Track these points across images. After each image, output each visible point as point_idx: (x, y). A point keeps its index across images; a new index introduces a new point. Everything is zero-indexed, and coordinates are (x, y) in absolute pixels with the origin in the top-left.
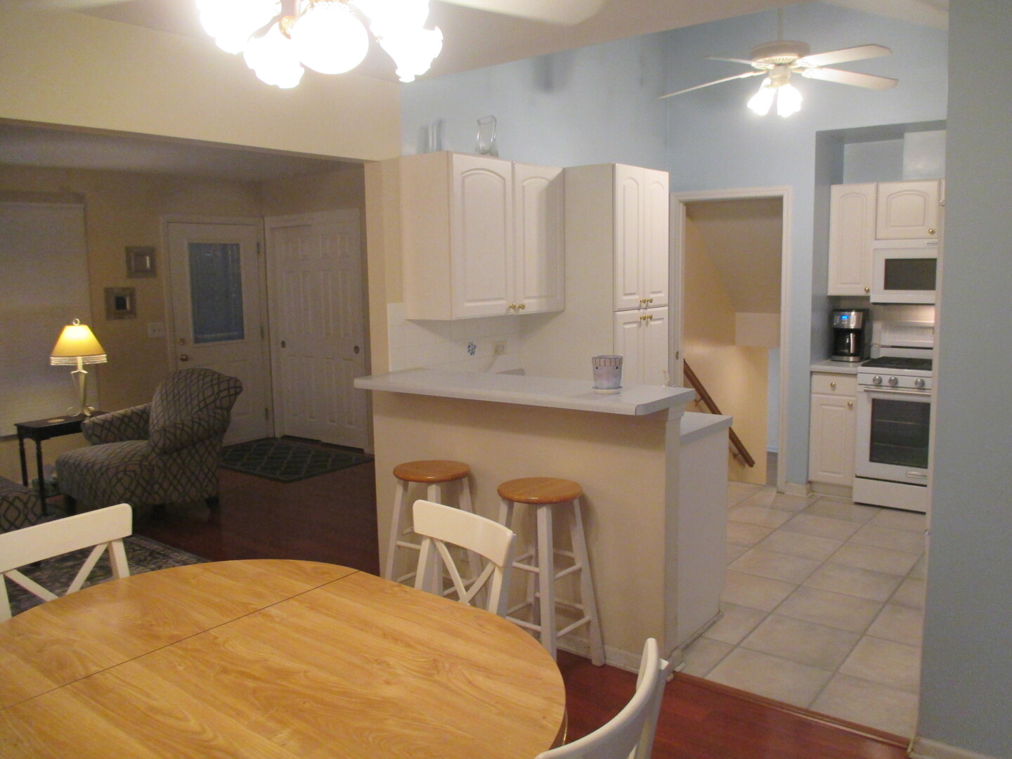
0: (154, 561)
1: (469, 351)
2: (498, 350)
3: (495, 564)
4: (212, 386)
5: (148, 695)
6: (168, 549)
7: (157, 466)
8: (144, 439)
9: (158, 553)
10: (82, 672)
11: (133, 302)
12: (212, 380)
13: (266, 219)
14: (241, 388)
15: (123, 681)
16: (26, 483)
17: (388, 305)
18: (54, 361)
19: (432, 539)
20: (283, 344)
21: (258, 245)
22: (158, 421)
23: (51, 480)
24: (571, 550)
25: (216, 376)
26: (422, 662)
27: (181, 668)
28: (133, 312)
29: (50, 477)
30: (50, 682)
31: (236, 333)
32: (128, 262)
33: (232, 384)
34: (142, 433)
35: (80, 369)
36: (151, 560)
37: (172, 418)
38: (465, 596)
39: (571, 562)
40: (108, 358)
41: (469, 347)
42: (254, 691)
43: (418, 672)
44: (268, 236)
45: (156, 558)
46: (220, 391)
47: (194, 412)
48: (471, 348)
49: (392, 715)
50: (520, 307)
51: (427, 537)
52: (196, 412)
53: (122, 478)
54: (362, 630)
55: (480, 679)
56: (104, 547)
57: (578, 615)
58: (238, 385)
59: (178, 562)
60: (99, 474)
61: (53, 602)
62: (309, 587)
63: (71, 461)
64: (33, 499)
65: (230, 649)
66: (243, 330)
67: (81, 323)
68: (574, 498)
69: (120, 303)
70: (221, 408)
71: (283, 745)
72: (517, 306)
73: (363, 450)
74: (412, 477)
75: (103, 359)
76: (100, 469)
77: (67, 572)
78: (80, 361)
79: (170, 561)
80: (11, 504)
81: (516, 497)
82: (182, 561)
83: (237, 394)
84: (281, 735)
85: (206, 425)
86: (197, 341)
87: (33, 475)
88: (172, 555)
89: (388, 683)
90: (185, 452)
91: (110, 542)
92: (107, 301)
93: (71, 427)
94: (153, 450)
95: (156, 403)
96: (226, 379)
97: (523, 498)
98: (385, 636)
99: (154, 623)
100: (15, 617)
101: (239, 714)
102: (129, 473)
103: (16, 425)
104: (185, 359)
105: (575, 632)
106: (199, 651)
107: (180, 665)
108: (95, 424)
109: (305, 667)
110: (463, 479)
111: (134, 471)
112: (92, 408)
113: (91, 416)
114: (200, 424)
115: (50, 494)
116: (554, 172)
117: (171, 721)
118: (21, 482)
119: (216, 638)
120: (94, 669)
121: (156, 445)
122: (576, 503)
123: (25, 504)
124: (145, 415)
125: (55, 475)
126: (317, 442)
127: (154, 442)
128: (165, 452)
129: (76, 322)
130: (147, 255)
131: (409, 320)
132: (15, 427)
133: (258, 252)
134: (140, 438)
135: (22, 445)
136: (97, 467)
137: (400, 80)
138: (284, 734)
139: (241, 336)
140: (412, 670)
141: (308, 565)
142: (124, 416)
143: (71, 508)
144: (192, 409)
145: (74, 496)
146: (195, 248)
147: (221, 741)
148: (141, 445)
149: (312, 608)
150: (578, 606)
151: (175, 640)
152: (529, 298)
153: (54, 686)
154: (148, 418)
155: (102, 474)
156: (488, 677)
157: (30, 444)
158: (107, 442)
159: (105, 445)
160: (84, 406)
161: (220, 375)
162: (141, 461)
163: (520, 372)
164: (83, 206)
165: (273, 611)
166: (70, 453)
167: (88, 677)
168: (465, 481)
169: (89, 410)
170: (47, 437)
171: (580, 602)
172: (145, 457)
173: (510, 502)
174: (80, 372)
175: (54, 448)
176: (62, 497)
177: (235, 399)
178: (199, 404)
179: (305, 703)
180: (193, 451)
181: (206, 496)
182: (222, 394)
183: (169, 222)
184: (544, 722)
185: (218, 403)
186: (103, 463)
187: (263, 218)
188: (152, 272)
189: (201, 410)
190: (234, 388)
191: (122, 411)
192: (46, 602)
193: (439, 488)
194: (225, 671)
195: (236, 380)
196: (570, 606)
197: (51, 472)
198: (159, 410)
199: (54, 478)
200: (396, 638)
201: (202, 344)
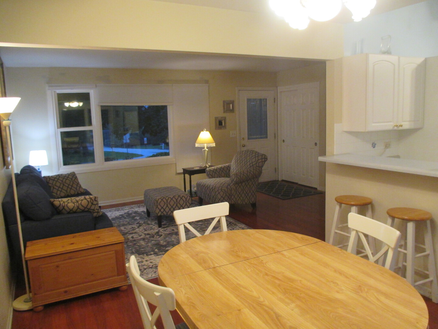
0: (231, 226)
1: (372, 146)
2: (387, 146)
3: (389, 246)
4: (255, 157)
5: (237, 279)
6: (237, 222)
7: (233, 188)
8: (228, 177)
9: (233, 223)
10: (213, 266)
11: (225, 123)
12: (255, 155)
13: (278, 88)
14: (267, 159)
15: (226, 271)
16: (185, 191)
17: (335, 124)
18: (197, 145)
19: (357, 231)
20: (284, 141)
21: (275, 99)
22: (234, 170)
23: (194, 191)
24: (424, 245)
25: (257, 153)
26: (354, 286)
27: (249, 270)
28: (225, 127)
29: (194, 189)
30: (201, 267)
31: (264, 136)
32: (224, 106)
33: (263, 157)
34: (227, 175)
35: (206, 148)
36: (230, 226)
37: (239, 170)
38: (372, 259)
39: (424, 250)
40: (216, 145)
41: (373, 144)
42: (279, 285)
43: (351, 289)
44: (279, 95)
45: (231, 225)
46: (258, 160)
47: (248, 167)
48: (373, 145)
49: (340, 307)
50: (400, 126)
51: (353, 230)
52: (249, 168)
53: (220, 192)
54: (325, 267)
55: (382, 298)
56: (218, 218)
57: (426, 276)
58: (266, 157)
59: (240, 228)
60: (212, 190)
61: (200, 237)
62: (299, 245)
63: (202, 184)
64: (189, 197)
65: (268, 265)
66: (267, 135)
67: (206, 131)
68: (427, 219)
69: (220, 123)
70: (259, 167)
71: (292, 310)
72: (398, 126)
73: (317, 188)
74: (344, 202)
75: (214, 145)
76: (212, 188)
77: (199, 226)
78: (206, 145)
79: (237, 227)
80: (181, 198)
81: (397, 216)
82: (242, 228)
83: (265, 161)
84: (291, 306)
85: (252, 173)
86: (249, 139)
87: (188, 188)
88: (238, 225)
89: (338, 292)
90: (244, 184)
91: (221, 217)
92: (216, 122)
93: (202, 171)
94: (232, 182)
95: (233, 164)
96: (261, 155)
97: (400, 217)
98: (335, 271)
99: (238, 251)
100: (188, 241)
101: (273, 293)
102: (223, 190)
103: (182, 169)
104: (244, 146)
105: (424, 284)
106: (256, 265)
107: (249, 269)
108: (210, 170)
109: (300, 279)
110: (369, 205)
111: (225, 190)
112: (209, 164)
113: (209, 167)
114: (250, 173)
115: (194, 196)
116: (420, 60)
117: (247, 291)
118: (184, 190)
119: (262, 260)
120: (216, 265)
121: (233, 180)
122: (428, 222)
123: (186, 199)
124: (229, 168)
125: (195, 189)
126: (297, 184)
127: (232, 179)
128: (236, 183)
129: (205, 130)
130: (231, 104)
131: (344, 131)
132: (183, 170)
133: (275, 102)
134: (227, 177)
135: (184, 176)
136: (211, 187)
137: (354, 21)
138: (293, 305)
139: (267, 137)
140: (349, 289)
141: (300, 236)
142: (221, 168)
143: (201, 202)
144: (247, 166)
145: (202, 197)
146: (249, 100)
147: (266, 303)
148: (227, 179)
149: (302, 254)
150: (426, 272)
151: (247, 259)
152: (405, 121)
153: (202, 269)
154: (230, 169)
155: (213, 190)
156: (387, 298)
157: (187, 176)
158: (215, 178)
159: (214, 179)
160: (207, 163)
161: (258, 153)
162: (227, 186)
163: (398, 157)
164: (208, 85)
165: (285, 253)
166: (201, 181)
167: (214, 268)
168: (370, 206)
169: (208, 164)
170: (193, 174)
171: (428, 270)
172: (229, 185)
173: (393, 218)
174: (205, 150)
175: (196, 178)
176: (198, 197)
177: (264, 163)
178: (250, 165)
179: (301, 294)
180: (247, 184)
181: (251, 202)
182: (259, 161)
183: (239, 90)
184: (418, 325)
185: (257, 164)
186: (213, 185)
187: (277, 87)
188: (232, 111)
189: (250, 167)
190: (264, 159)
191: (220, 166)
192: (197, 237)
193: (357, 208)
194: (267, 274)
195: (265, 155)
196: (422, 272)
197: (194, 188)
198: (234, 166)
199: (195, 190)
200: (341, 273)
201: (251, 140)
